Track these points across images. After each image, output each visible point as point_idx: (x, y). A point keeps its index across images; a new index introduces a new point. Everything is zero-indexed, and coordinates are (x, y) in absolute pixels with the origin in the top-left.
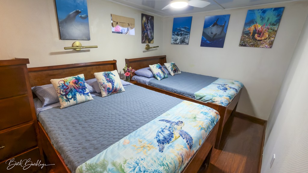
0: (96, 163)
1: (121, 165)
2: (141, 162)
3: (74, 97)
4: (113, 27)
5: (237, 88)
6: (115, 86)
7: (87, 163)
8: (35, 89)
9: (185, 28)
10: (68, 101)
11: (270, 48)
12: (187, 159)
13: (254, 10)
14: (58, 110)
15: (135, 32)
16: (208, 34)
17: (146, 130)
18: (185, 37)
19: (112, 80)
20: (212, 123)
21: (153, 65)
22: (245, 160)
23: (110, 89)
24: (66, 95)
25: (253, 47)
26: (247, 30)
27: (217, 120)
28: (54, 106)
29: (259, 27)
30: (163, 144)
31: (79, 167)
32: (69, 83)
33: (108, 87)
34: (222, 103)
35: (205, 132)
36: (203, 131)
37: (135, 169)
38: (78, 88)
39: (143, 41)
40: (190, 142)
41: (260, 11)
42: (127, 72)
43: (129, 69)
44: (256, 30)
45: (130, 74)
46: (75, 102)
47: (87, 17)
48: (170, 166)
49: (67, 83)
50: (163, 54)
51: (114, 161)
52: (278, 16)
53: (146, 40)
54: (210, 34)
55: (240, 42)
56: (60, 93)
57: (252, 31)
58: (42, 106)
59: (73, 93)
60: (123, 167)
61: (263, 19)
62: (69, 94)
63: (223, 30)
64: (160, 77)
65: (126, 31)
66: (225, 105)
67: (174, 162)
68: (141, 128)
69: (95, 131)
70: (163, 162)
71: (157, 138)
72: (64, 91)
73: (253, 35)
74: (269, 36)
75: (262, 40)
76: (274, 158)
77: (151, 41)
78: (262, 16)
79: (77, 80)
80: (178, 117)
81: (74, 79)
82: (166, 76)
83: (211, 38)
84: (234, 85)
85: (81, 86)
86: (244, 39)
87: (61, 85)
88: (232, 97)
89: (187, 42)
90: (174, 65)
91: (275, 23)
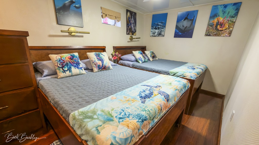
0: (87, 111)
1: (109, 111)
2: (127, 109)
3: (70, 70)
4: (103, 18)
5: (203, 68)
6: (104, 64)
7: (80, 111)
8: (36, 64)
9: (162, 23)
10: (65, 72)
11: (229, 36)
12: (165, 109)
13: (217, 5)
14: (56, 79)
15: (121, 25)
16: (180, 27)
17: (130, 91)
18: (162, 31)
19: (102, 59)
20: (184, 87)
21: (136, 51)
22: (209, 121)
23: (100, 66)
24: (62, 68)
25: (216, 36)
26: (211, 22)
27: (188, 87)
28: (52, 77)
29: (221, 19)
30: (145, 98)
31: (72, 113)
32: (65, 58)
33: (99, 64)
34: (192, 77)
35: (179, 92)
36: (177, 91)
37: (121, 114)
38: (73, 63)
39: (128, 32)
40: (167, 97)
41: (222, 6)
42: (115, 57)
43: (116, 54)
44: (218, 22)
45: (116, 57)
46: (70, 74)
47: (80, 7)
48: (151, 111)
49: (64, 58)
50: (143, 45)
51: (102, 109)
52: (236, 9)
53: (130, 32)
54: (181, 27)
55: (206, 32)
56: (57, 66)
57: (215, 23)
58: (42, 76)
59: (68, 66)
60: (110, 113)
61: (224, 12)
62: (65, 67)
63: (192, 23)
64: (142, 61)
65: (113, 24)
66: (194, 78)
67: (154, 109)
68: (126, 90)
69: (87, 92)
70: (145, 109)
71: (139, 95)
72: (61, 64)
73: (216, 27)
74: (229, 26)
75: (223, 30)
76: (234, 113)
77: (134, 33)
78: (224, 10)
79: (72, 57)
80: (157, 84)
81: (70, 55)
82: (146, 60)
83: (182, 30)
84: (200, 66)
85: (76, 62)
86: (209, 30)
87: (58, 59)
88: (199, 74)
89: (163, 35)
90: (153, 53)
91: (234, 16)
